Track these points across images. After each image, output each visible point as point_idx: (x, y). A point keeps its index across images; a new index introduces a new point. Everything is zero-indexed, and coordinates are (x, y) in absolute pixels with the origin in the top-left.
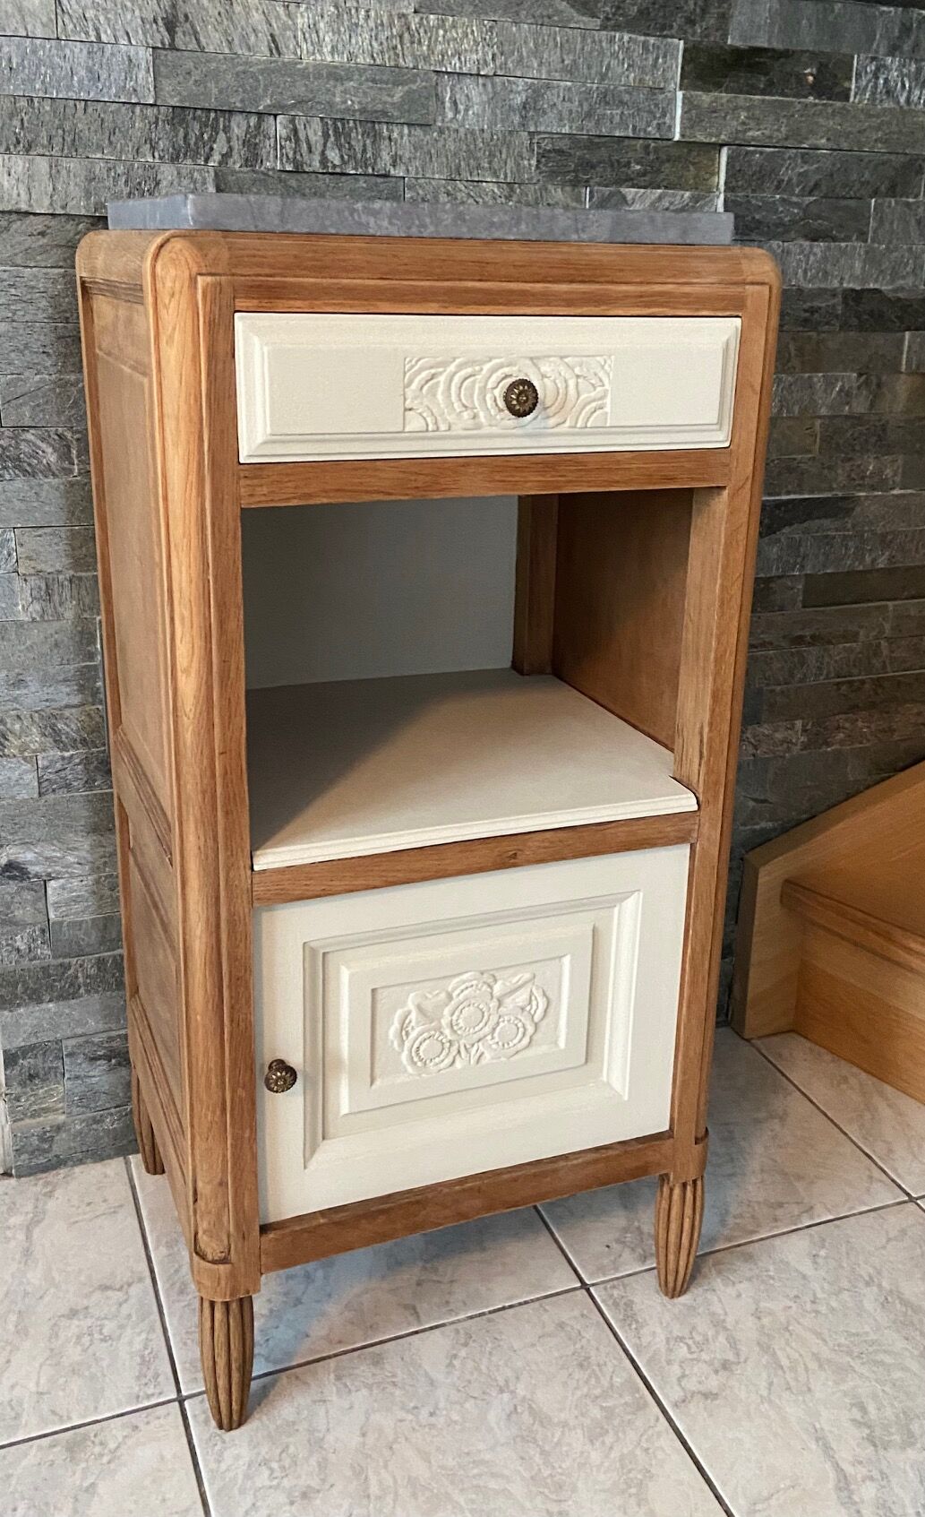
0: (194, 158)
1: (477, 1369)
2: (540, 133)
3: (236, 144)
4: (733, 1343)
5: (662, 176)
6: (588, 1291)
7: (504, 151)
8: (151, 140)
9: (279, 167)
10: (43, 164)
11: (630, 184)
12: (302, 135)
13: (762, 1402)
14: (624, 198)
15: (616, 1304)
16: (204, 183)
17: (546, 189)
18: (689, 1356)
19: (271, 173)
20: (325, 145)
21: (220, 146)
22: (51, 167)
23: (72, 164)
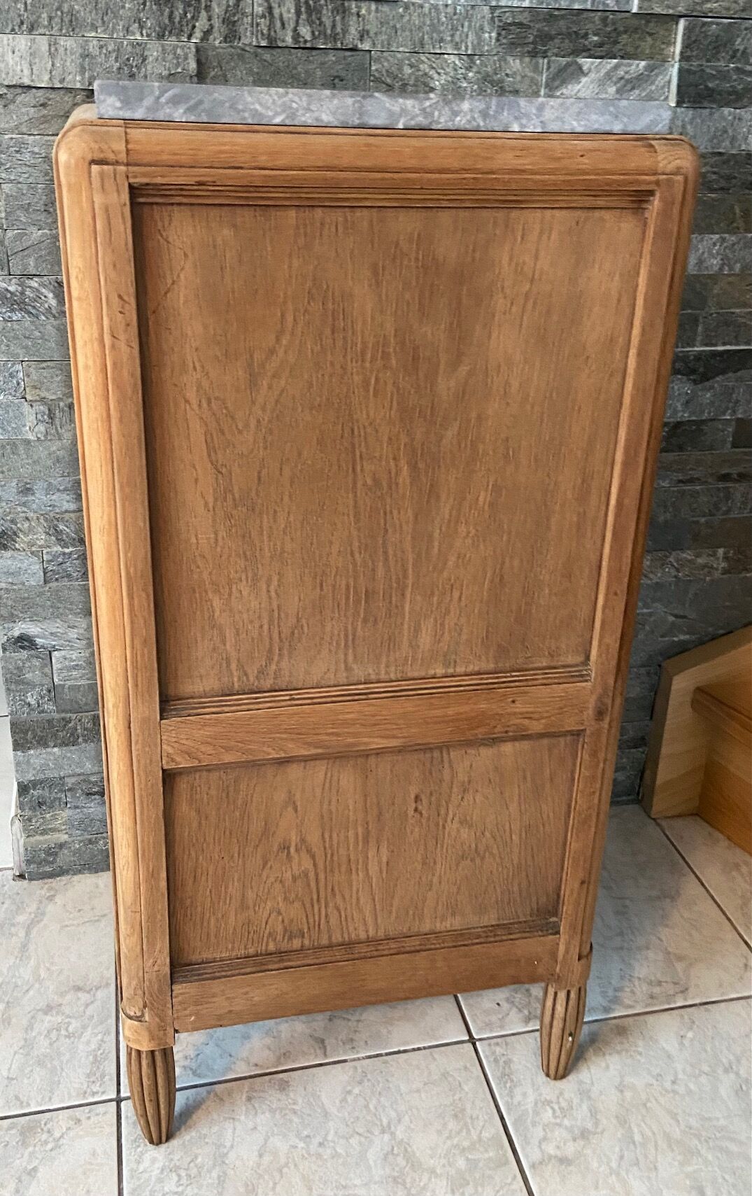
0: (178, 35)
1: (367, 1107)
2: (502, 7)
3: (216, 23)
4: (594, 1113)
5: (619, 46)
6: (474, 1045)
7: (466, 24)
8: (140, 20)
9: (254, 44)
10: (43, 43)
11: (584, 54)
12: (276, 12)
13: (611, 1174)
14: (580, 68)
15: (496, 1061)
16: (186, 58)
17: (505, 60)
18: (553, 1120)
19: (247, 48)
20: (297, 22)
21: (201, 24)
22: (50, 45)
23: (67, 43)
